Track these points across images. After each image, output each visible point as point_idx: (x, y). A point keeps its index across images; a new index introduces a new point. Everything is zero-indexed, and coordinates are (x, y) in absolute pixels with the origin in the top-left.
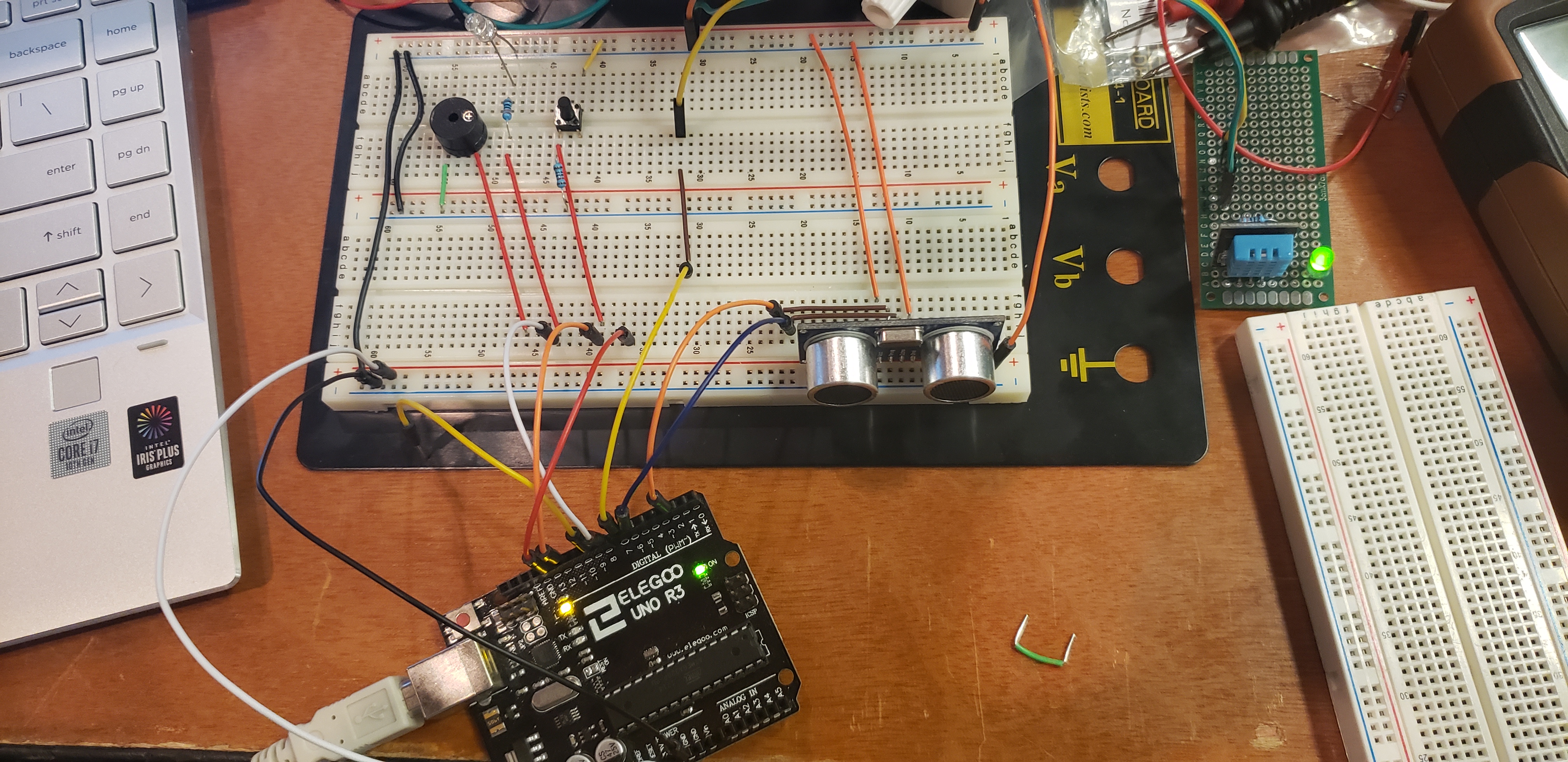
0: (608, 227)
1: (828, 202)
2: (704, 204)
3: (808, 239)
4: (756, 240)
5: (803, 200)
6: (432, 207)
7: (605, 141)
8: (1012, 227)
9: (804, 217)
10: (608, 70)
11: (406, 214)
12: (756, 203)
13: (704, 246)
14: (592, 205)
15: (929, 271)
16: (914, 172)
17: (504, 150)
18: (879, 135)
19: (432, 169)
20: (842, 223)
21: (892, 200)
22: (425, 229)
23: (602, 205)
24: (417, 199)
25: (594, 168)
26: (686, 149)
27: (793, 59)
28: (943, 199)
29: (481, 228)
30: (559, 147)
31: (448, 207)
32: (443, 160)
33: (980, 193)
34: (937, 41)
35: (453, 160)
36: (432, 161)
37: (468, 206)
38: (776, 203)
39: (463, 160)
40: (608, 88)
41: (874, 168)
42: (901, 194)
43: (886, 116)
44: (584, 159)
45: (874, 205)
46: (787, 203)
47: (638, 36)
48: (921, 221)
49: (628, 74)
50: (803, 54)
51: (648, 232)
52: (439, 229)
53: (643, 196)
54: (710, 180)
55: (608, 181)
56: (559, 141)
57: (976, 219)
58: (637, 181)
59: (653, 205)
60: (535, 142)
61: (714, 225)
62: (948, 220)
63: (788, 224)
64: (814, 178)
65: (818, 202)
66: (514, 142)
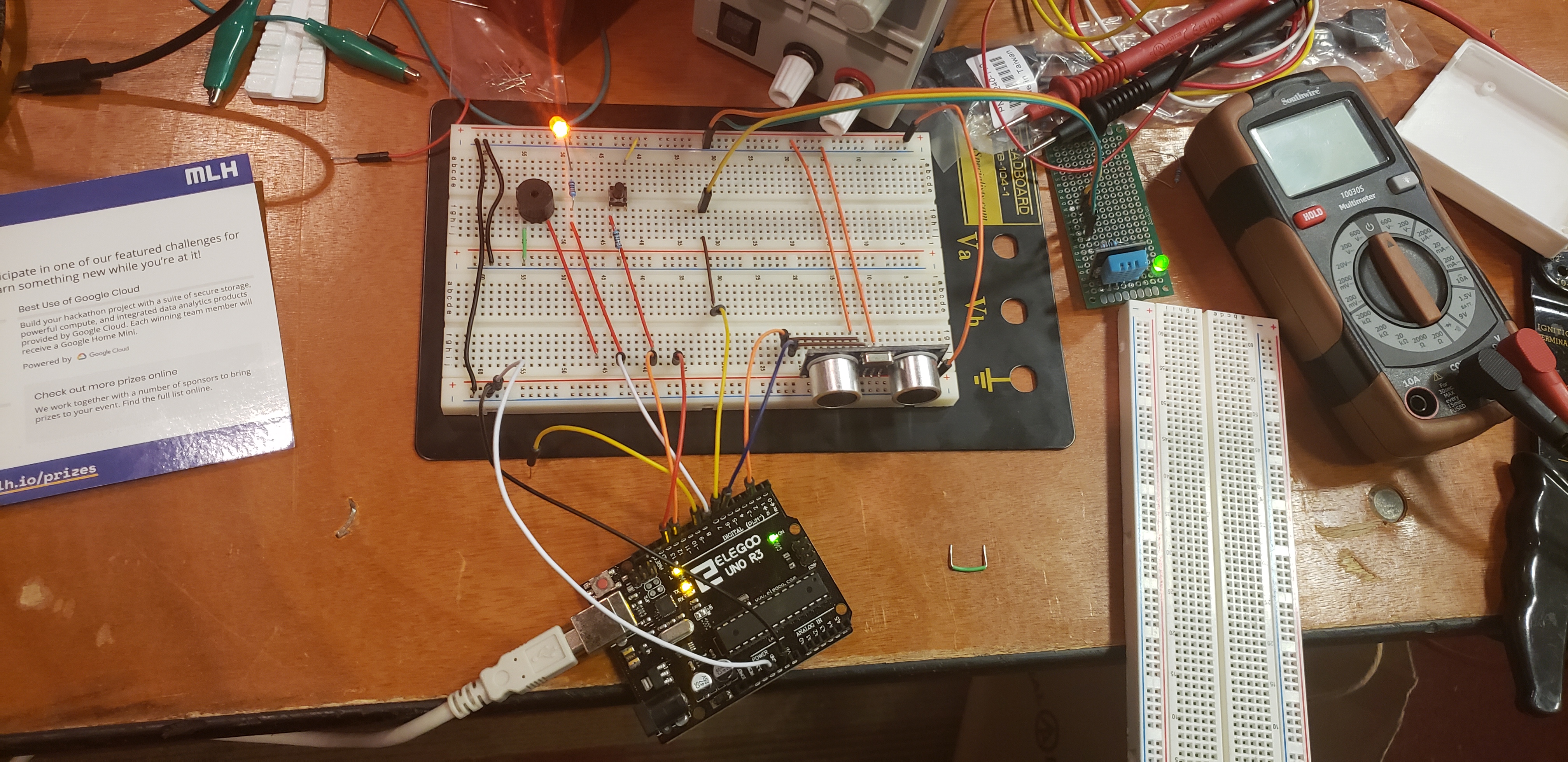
0: (652, 278)
1: (811, 262)
2: (722, 262)
3: (798, 289)
4: (761, 289)
5: (793, 260)
6: (515, 260)
7: (645, 214)
8: (940, 283)
9: (795, 272)
10: (642, 161)
11: (495, 265)
12: (759, 262)
13: (723, 293)
14: (638, 262)
15: (885, 313)
16: (870, 242)
17: (568, 219)
18: (845, 215)
19: (513, 232)
20: (822, 278)
21: (856, 262)
22: (512, 277)
23: (646, 262)
24: (504, 255)
25: (638, 234)
26: (705, 221)
27: (779, 158)
28: (891, 262)
29: (555, 277)
30: (610, 217)
31: (528, 261)
32: (521, 225)
33: (916, 258)
34: (880, 149)
35: (529, 225)
36: (512, 225)
37: (544, 261)
38: (774, 262)
39: (537, 226)
40: (643, 174)
41: (841, 238)
42: (862, 258)
43: (848, 202)
44: (630, 227)
45: (844, 265)
46: (781, 262)
47: (664, 136)
48: (877, 278)
49: (658, 164)
50: (787, 154)
51: (682, 282)
52: (523, 277)
53: (676, 256)
54: (726, 245)
55: (650, 244)
56: (610, 213)
57: (915, 277)
58: (671, 244)
59: (684, 262)
60: (591, 213)
61: (730, 278)
62: (896, 277)
63: (784, 278)
64: (800, 244)
65: (803, 262)
66: (575, 213)
